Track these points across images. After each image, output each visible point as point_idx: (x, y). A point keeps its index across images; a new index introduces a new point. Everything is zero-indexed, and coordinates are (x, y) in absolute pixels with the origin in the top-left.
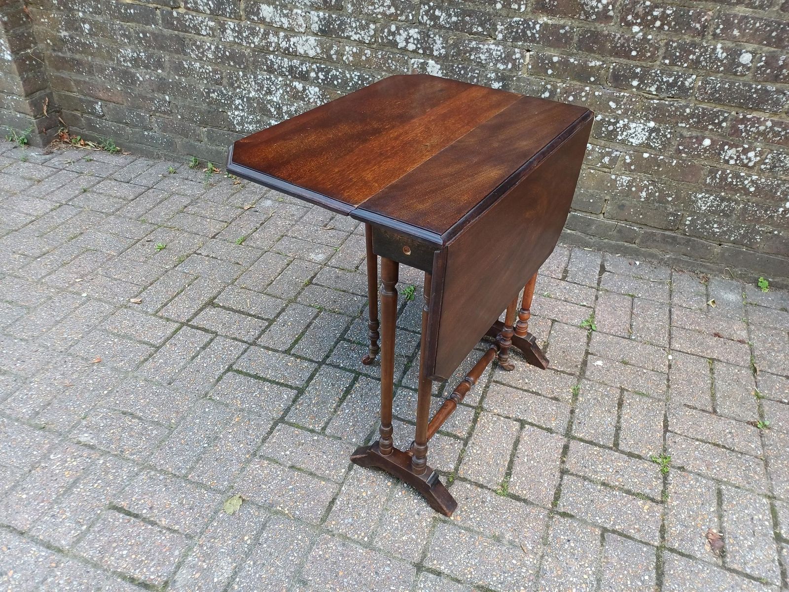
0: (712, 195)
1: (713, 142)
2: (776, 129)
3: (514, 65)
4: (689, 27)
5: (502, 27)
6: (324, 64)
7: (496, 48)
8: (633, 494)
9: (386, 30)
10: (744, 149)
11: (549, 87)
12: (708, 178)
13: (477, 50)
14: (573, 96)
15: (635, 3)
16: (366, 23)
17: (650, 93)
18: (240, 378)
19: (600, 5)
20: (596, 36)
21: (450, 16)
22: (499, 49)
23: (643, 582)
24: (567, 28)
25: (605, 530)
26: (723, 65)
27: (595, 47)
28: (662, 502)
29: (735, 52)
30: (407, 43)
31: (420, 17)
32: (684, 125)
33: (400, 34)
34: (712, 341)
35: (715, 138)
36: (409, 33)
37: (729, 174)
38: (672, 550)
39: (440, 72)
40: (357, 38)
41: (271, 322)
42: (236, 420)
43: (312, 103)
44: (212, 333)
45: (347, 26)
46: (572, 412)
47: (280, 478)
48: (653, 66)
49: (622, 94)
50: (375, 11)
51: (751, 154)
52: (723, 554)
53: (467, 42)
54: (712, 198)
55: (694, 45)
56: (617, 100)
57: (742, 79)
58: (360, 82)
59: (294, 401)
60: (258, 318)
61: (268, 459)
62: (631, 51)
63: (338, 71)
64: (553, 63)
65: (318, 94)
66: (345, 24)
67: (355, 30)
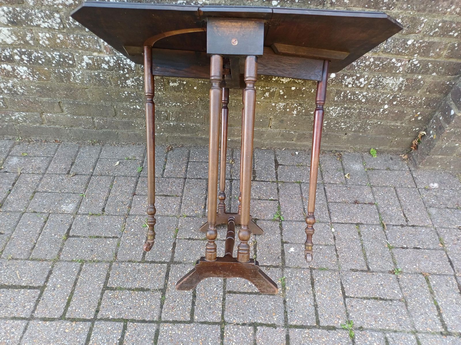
1: (337, 75)
2: (376, 62)
6: (24, 48)
10: (357, 77)
12: (336, 98)
16: (50, 13)
35: (338, 73)
37: (348, 93)
40: (46, 26)
41: (42, 289)
43: (25, 79)
45: (33, 16)
46: (285, 302)
51: (362, 80)
54: (339, 108)
58: (62, 60)
60: (30, 288)
63: (39, 53)
65: (28, 72)
66: (31, 15)
67: (42, 19)
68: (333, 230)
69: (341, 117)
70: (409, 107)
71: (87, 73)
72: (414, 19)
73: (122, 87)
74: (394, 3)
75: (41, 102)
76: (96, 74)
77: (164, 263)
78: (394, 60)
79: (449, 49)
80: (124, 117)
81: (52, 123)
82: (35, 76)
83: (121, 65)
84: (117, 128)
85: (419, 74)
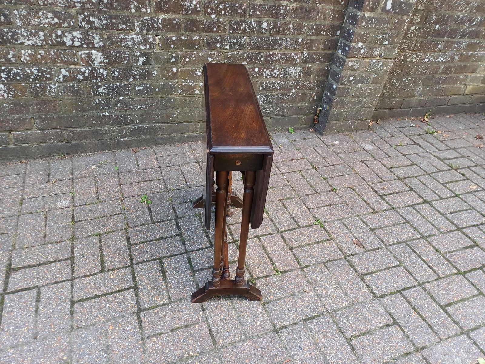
0: (263, 95)
1: (259, 69)
2: (283, 57)
3: (150, 46)
4: (238, 13)
5: (138, 24)
6: (5, 66)
7: (137, 37)
8: (321, 242)
9: (54, 35)
10: (272, 69)
11: (174, 55)
12: (260, 87)
13: (125, 39)
14: (188, 58)
15: (210, 2)
16: (36, 32)
17: (226, 49)
18: (86, 304)
19: (192, 5)
20: (193, 22)
21: (101, 20)
22: (139, 37)
23: (351, 274)
24: (177, 20)
25: (324, 263)
26: (256, 30)
27: (194, 29)
28: (331, 239)
29: (260, 22)
30: (73, 41)
31: (79, 23)
32: (245, 63)
33: (66, 36)
34: (293, 163)
35: (260, 67)
36: (73, 35)
37: (268, 83)
38: (349, 256)
39: (102, 57)
40: (30, 43)
41: (72, 259)
42: (111, 328)
44: (34, 288)
45: (19, 35)
46: (272, 220)
47: (171, 340)
48: (225, 35)
49: (213, 52)
50: (42, 22)
51: (275, 71)
52: (362, 246)
53: (116, 35)
55: (242, 21)
56: (211, 56)
57: (265, 35)
58: (40, 74)
59: (137, 296)
60: (59, 261)
61: (153, 336)
62: (213, 28)
63: (19, 69)
64: (173, 41)
65: (4, 89)
66: (17, 34)
67: (27, 38)
68: (285, 177)
69: (265, 103)
70: (307, 90)
71: (63, 85)
72: (300, 24)
73: (94, 95)
74: (286, 14)
75: (12, 119)
76: (71, 85)
77: (171, 219)
78: (293, 54)
79: (322, 44)
80: (93, 126)
81: (19, 142)
82: (11, 93)
83: (95, 74)
84: (86, 138)
85: (309, 63)
